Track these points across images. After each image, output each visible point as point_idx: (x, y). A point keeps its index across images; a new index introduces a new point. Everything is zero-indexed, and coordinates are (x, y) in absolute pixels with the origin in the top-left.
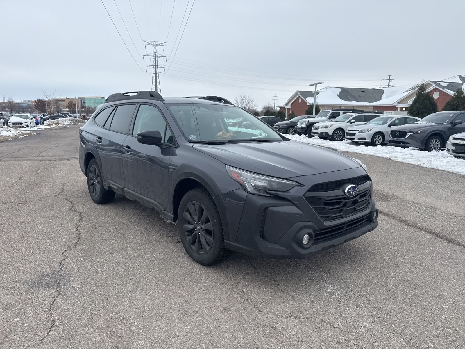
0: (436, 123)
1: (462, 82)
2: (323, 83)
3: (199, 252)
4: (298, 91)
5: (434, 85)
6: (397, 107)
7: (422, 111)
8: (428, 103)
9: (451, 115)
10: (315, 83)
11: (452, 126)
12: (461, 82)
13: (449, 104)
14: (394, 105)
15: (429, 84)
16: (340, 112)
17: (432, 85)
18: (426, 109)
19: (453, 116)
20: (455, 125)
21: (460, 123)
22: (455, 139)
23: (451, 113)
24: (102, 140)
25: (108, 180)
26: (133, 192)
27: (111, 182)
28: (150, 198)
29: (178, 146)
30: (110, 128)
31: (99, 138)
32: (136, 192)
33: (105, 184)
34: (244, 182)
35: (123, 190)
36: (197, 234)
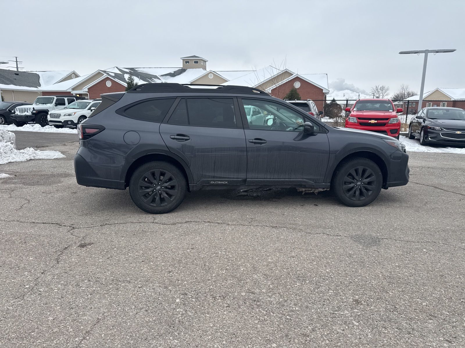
1: (121, 73)
3: (360, 199)
5: (105, 74)
6: (71, 93)
14: (68, 91)
15: (99, 73)
17: (104, 74)
24: (189, 137)
25: (203, 179)
26: (265, 180)
27: (213, 179)
28: (294, 179)
29: (329, 131)
30: (189, 124)
31: (178, 135)
32: (270, 178)
33: (195, 184)
34: (397, 146)
35: (245, 181)
36: (358, 188)
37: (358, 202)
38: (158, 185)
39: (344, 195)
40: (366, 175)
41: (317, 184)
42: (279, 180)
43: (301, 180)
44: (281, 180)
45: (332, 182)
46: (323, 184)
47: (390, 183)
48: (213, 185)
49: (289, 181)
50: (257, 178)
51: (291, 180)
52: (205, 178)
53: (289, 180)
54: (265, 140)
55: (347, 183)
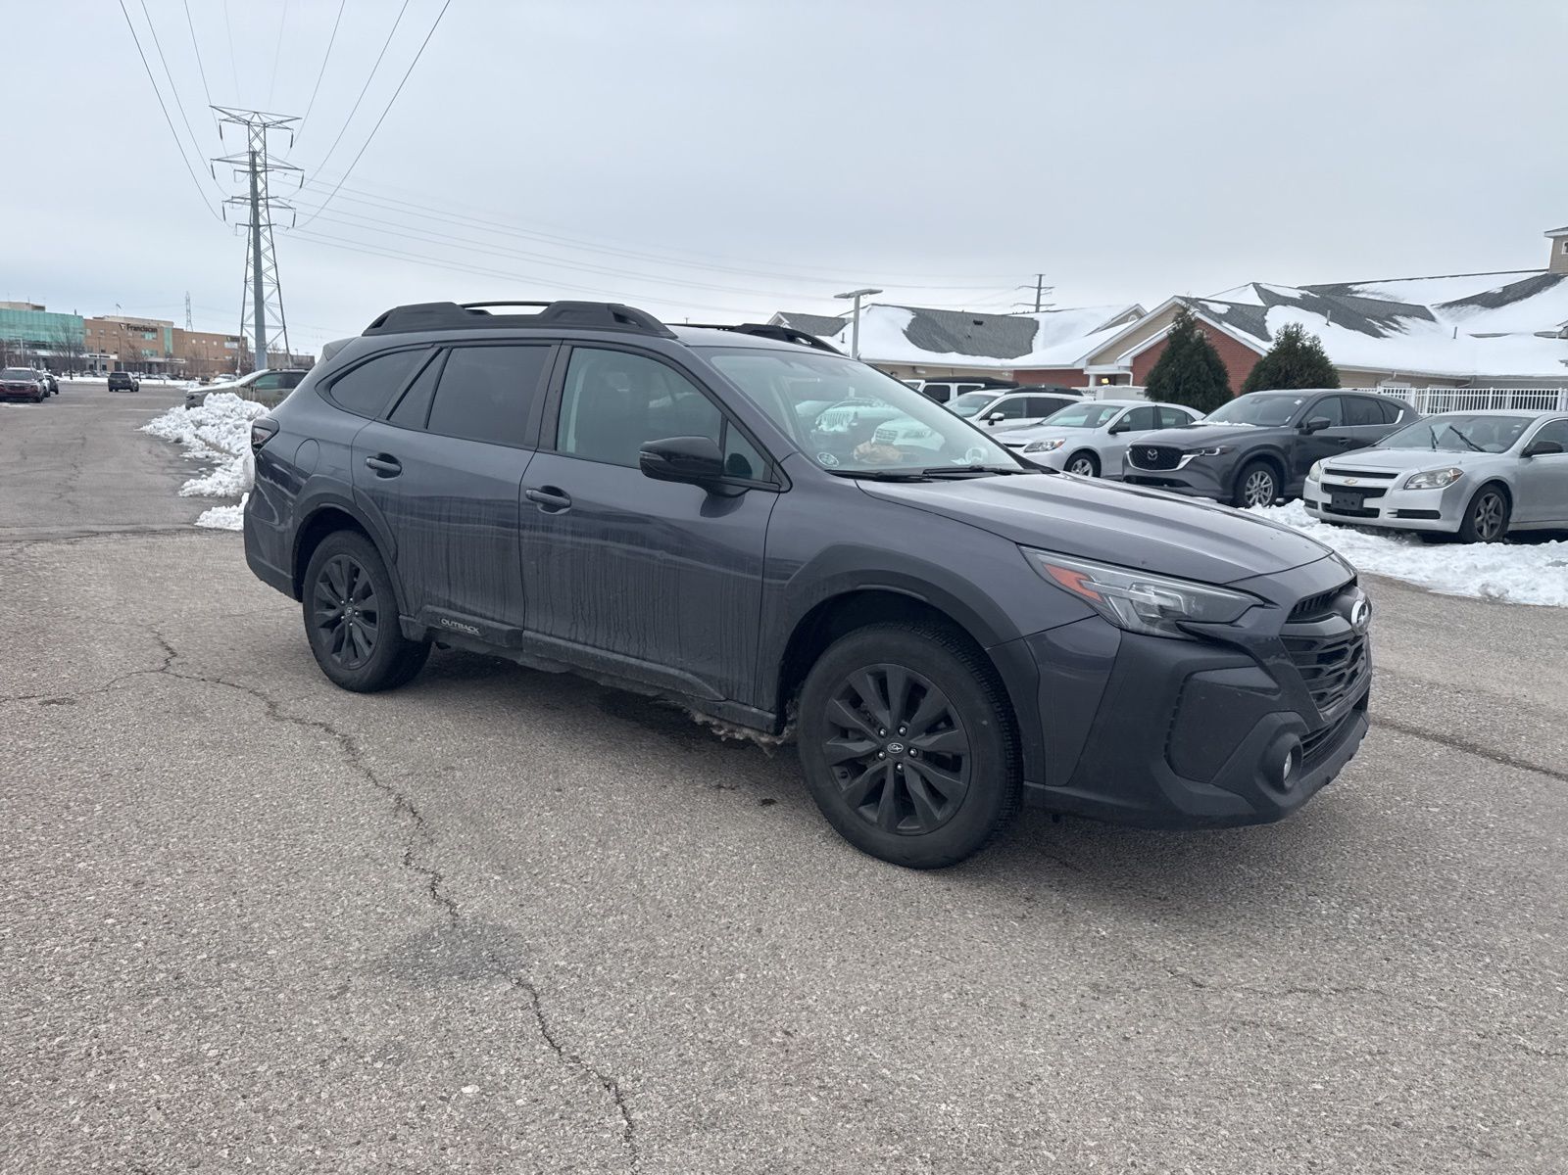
0: (1258, 425)
1: (1262, 304)
2: (880, 292)
3: (899, 827)
4: (782, 314)
6: (1085, 373)
7: (1187, 386)
8: (1204, 365)
9: (1298, 402)
10: (853, 291)
11: (1302, 433)
12: (1260, 303)
13: (1264, 370)
14: (1078, 367)
15: (1177, 305)
16: (949, 387)
18: (1199, 380)
19: (1302, 405)
20: (1310, 432)
21: (1324, 426)
22: (1329, 471)
23: (1298, 397)
24: (399, 464)
25: (429, 607)
26: (570, 644)
27: (446, 612)
28: (656, 663)
29: (791, 486)
30: (427, 426)
31: (383, 457)
32: (586, 644)
33: (411, 619)
34: (1105, 597)
35: (516, 636)
36: (890, 770)
37: (883, 837)
38: (348, 602)
40: (924, 713)
41: (738, 706)
42: (609, 655)
44: (615, 656)
46: (754, 710)
48: (447, 630)
49: (638, 667)
50: (551, 636)
51: (646, 664)
52: (431, 604)
53: (639, 662)
54: (567, 497)
55: (850, 734)
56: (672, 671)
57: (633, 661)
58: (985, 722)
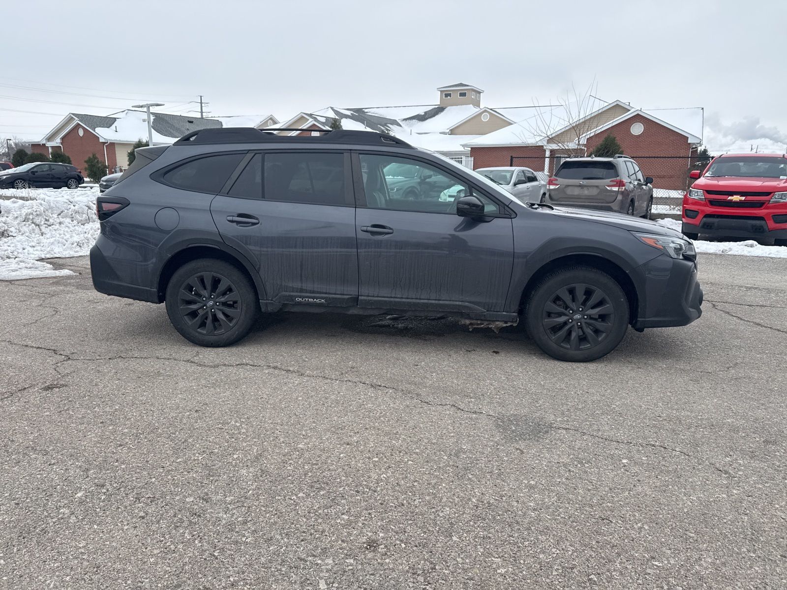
1: (336, 117)
4: (73, 114)
5: (311, 120)
10: (145, 104)
12: (334, 116)
15: (303, 117)
17: (308, 120)
24: (257, 219)
25: (284, 293)
26: (392, 299)
27: (299, 294)
28: (447, 300)
29: (517, 215)
30: (263, 197)
31: (240, 215)
32: (402, 298)
33: (270, 301)
34: (664, 247)
35: (355, 300)
36: (576, 325)
37: (573, 353)
38: (210, 298)
39: (546, 337)
40: (593, 300)
41: (495, 313)
42: (418, 301)
43: (460, 303)
44: (422, 301)
45: (521, 312)
46: (504, 313)
47: (646, 319)
48: (300, 304)
49: (436, 304)
50: (378, 297)
51: (441, 302)
52: (287, 291)
53: (437, 302)
54: (390, 229)
55: (553, 315)
56: (457, 303)
57: (433, 302)
58: (622, 300)
